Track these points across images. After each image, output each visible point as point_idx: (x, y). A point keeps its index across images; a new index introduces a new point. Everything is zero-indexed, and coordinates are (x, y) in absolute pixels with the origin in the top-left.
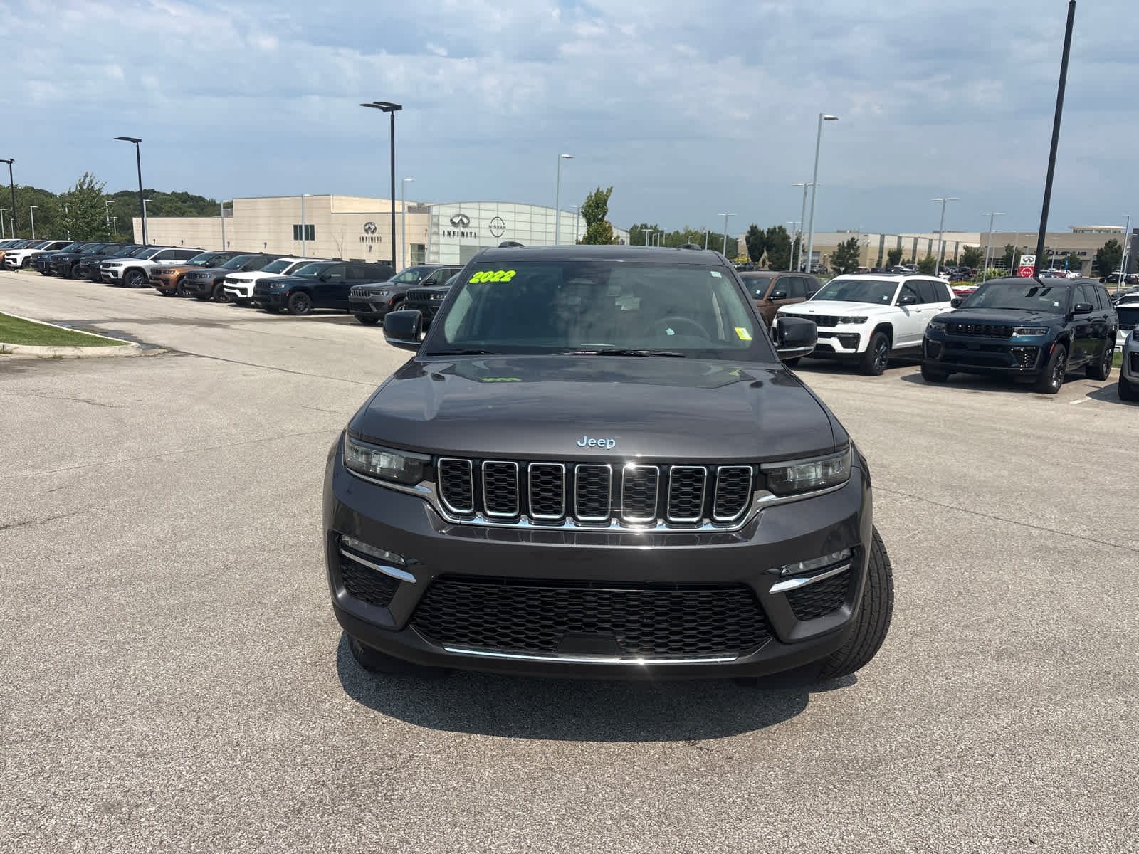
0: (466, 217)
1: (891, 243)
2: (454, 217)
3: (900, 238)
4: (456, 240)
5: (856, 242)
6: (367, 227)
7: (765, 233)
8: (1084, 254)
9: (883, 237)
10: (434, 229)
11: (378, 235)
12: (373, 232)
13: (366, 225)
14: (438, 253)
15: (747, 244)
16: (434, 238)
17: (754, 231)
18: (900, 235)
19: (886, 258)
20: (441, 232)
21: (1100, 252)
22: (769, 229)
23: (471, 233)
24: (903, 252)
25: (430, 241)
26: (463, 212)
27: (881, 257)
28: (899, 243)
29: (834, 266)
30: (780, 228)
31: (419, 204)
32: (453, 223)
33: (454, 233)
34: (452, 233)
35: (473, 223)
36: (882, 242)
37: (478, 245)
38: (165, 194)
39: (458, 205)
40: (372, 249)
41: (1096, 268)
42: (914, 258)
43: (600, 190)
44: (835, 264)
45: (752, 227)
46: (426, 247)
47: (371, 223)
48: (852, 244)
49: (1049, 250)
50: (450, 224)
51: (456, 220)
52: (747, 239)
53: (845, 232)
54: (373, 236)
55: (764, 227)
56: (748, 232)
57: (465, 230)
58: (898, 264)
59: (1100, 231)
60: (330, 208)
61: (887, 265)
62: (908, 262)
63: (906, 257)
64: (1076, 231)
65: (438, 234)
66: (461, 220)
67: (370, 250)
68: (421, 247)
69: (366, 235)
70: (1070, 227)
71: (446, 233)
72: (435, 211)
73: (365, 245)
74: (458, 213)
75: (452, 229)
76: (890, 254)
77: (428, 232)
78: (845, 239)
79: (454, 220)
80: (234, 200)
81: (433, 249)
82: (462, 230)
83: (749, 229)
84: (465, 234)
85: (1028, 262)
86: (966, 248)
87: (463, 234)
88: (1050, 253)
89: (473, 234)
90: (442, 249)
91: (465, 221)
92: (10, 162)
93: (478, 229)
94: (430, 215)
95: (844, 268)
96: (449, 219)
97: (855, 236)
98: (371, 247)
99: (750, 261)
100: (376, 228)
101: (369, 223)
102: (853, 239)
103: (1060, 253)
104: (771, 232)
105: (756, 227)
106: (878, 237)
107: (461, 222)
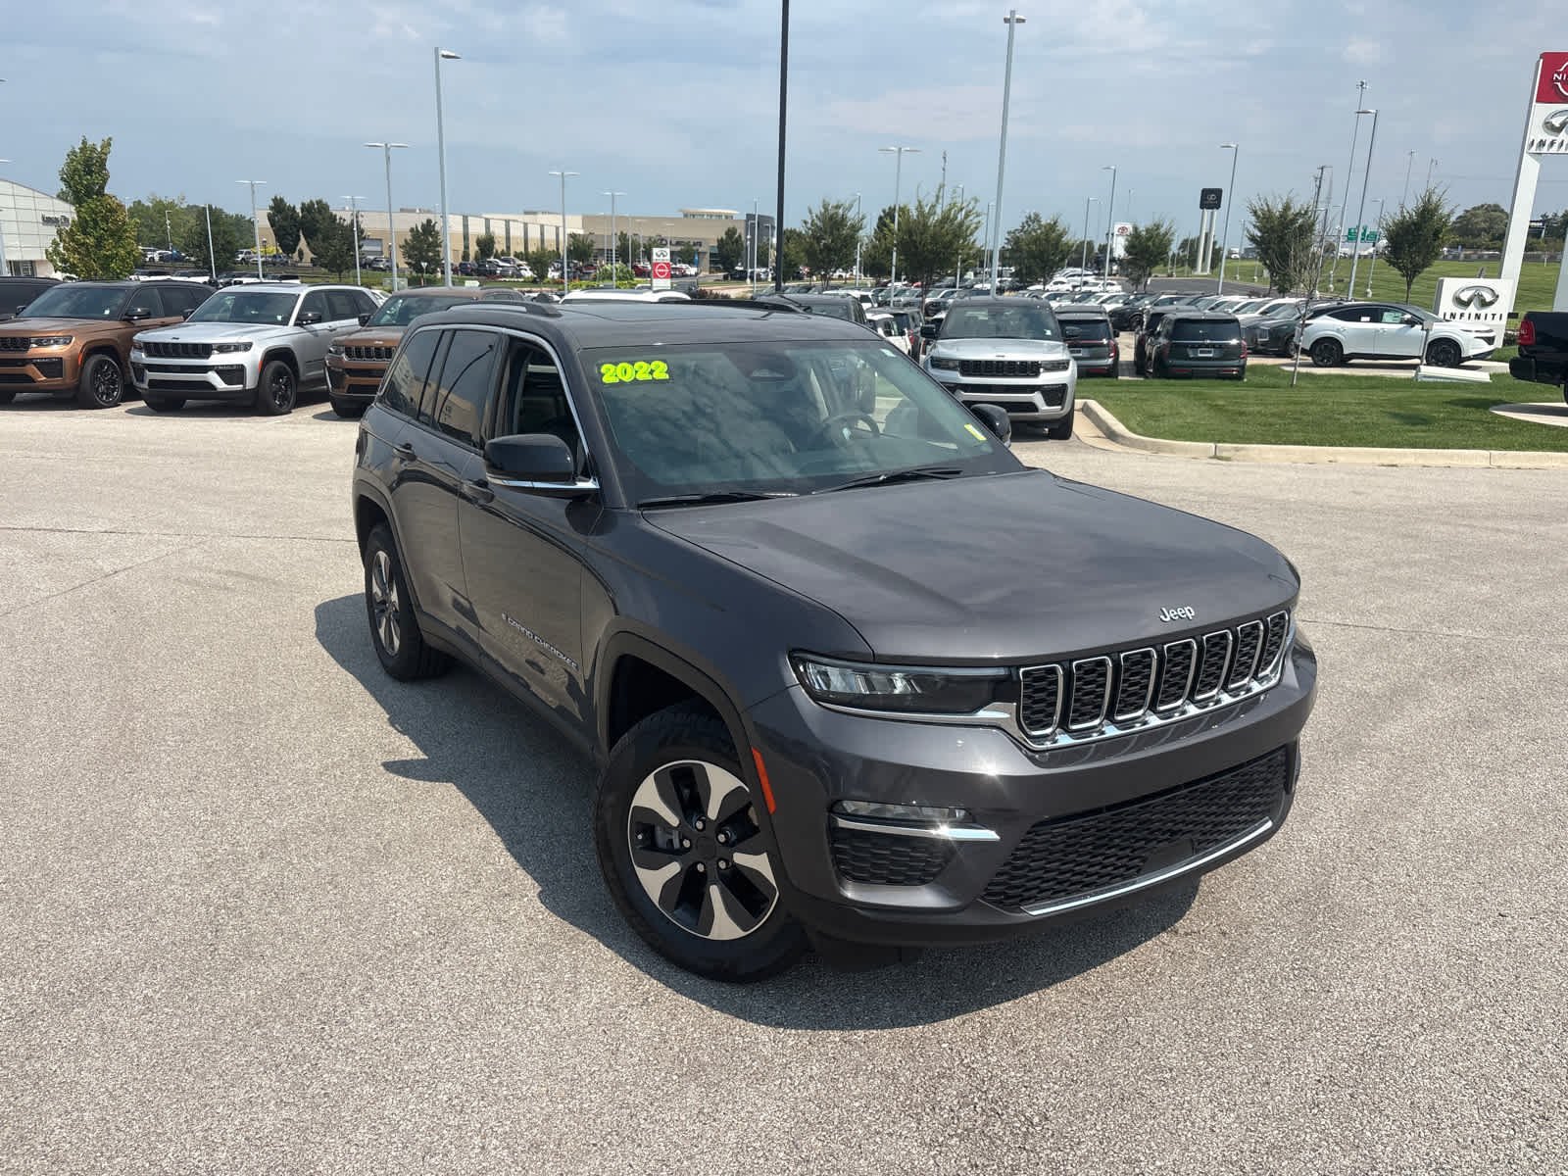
1: (477, 229)
3: (487, 221)
5: (434, 225)
7: (298, 210)
8: (700, 244)
9: (465, 219)
15: (272, 226)
17: (279, 207)
18: (487, 216)
19: (474, 249)
21: (721, 242)
22: (303, 204)
24: (496, 241)
27: (466, 247)
28: (488, 227)
29: (410, 261)
30: (319, 202)
36: (466, 226)
41: (715, 262)
42: (508, 248)
43: (90, 143)
44: (410, 257)
45: (275, 200)
48: (429, 228)
49: (662, 240)
52: (270, 218)
53: (414, 211)
55: (295, 201)
56: (271, 208)
58: (489, 257)
59: (711, 216)
61: (476, 258)
62: (503, 253)
63: (500, 247)
64: (686, 216)
70: (681, 211)
76: (479, 243)
78: (418, 220)
83: (271, 203)
85: (662, 257)
86: (573, 236)
88: (664, 242)
95: (423, 264)
97: (430, 216)
99: (281, 251)
102: (429, 221)
103: (673, 243)
104: (307, 208)
105: (282, 200)
106: (460, 219)
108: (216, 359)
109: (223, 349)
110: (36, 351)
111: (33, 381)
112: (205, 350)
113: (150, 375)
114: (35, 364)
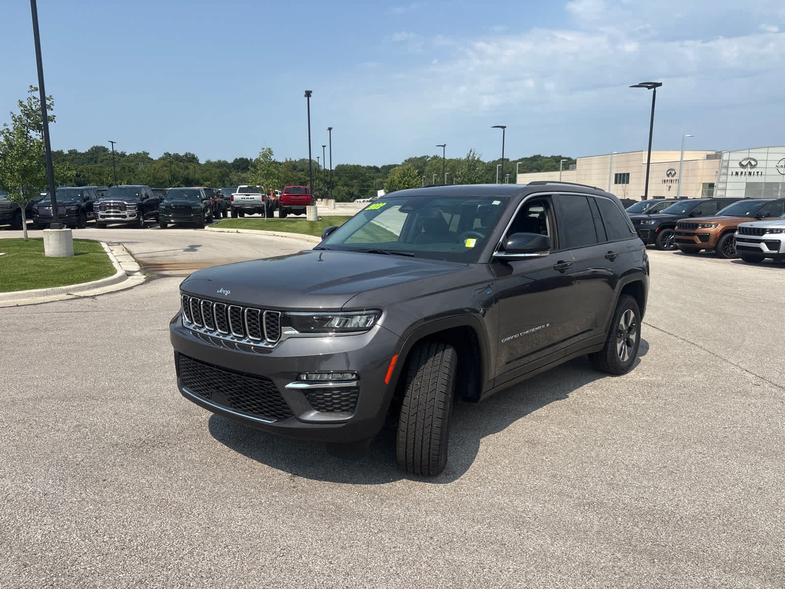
0: (754, 160)
2: (742, 161)
4: (744, 179)
6: (669, 173)
10: (724, 171)
11: (676, 178)
12: (673, 176)
13: (668, 171)
14: (725, 189)
16: (723, 178)
20: (730, 173)
23: (758, 172)
25: (719, 180)
26: (751, 156)
31: (717, 152)
32: (742, 165)
33: (742, 173)
34: (739, 173)
35: (760, 164)
37: (764, 181)
38: (547, 158)
39: (747, 151)
40: (671, 189)
46: (715, 185)
47: (672, 169)
50: (739, 166)
51: (744, 163)
54: (673, 178)
57: (752, 171)
60: (642, 160)
65: (727, 175)
66: (750, 163)
67: (669, 190)
68: (712, 185)
69: (668, 178)
71: (734, 173)
72: (725, 157)
73: (666, 186)
74: (747, 157)
75: (740, 170)
77: (718, 174)
79: (743, 163)
80: (577, 159)
81: (721, 186)
82: (749, 170)
84: (752, 174)
87: (750, 173)
89: (760, 173)
90: (729, 186)
91: (753, 163)
92: (444, 146)
93: (764, 169)
94: (721, 160)
96: (738, 162)
98: (670, 187)
100: (675, 173)
101: (670, 170)
107: (751, 164)
108: (767, 236)
109: (772, 231)
110: (700, 230)
111: (695, 243)
112: (763, 231)
113: (738, 243)
114: (698, 236)
